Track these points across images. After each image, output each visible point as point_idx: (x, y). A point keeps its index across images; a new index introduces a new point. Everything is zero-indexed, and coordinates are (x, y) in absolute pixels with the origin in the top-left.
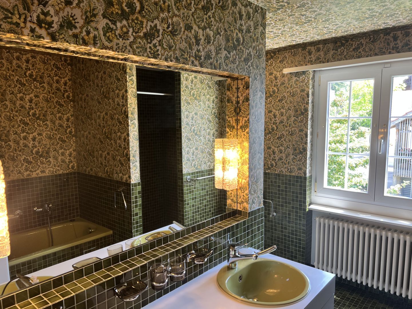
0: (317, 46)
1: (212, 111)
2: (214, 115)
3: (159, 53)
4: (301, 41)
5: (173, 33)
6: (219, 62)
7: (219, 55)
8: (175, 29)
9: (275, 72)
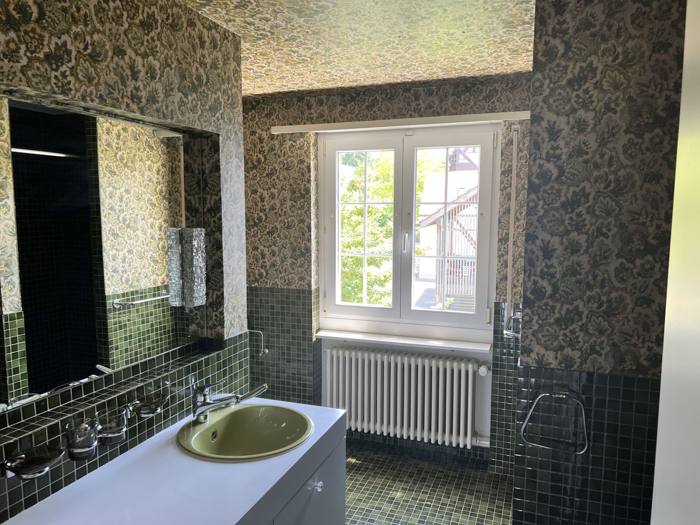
0: (319, 97)
1: (156, 187)
2: (161, 195)
3: (71, 86)
4: (296, 88)
5: (94, 58)
6: (170, 109)
7: (171, 99)
8: (98, 52)
9: (259, 131)
